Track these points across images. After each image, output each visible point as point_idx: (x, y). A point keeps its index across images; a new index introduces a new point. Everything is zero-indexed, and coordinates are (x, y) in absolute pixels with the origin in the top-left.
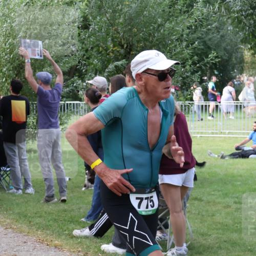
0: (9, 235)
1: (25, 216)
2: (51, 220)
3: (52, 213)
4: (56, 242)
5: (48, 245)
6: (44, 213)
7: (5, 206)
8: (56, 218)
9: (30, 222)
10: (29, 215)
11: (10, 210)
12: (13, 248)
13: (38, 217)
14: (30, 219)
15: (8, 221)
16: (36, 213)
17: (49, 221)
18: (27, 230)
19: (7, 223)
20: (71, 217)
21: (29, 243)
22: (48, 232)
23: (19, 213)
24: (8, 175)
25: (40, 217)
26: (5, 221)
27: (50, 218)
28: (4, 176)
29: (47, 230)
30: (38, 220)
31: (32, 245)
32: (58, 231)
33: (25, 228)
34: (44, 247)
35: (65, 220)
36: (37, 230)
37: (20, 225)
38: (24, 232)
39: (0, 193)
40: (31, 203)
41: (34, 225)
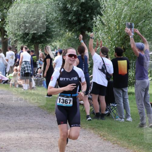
0: (116, 148)
1: (126, 136)
6: (138, 134)
7: (113, 129)
9: (129, 140)
10: (128, 135)
11: (116, 131)
13: (134, 137)
14: (129, 138)
15: (115, 139)
16: (133, 134)
17: (141, 140)
18: (127, 145)
19: (114, 140)
22: (141, 147)
23: (122, 134)
24: (115, 109)
25: (136, 137)
28: (113, 110)
29: (140, 145)
30: (134, 139)
32: (147, 147)
33: (126, 144)
36: (133, 146)
37: (122, 142)
38: (125, 147)
39: (110, 120)
40: (130, 128)
41: (132, 142)
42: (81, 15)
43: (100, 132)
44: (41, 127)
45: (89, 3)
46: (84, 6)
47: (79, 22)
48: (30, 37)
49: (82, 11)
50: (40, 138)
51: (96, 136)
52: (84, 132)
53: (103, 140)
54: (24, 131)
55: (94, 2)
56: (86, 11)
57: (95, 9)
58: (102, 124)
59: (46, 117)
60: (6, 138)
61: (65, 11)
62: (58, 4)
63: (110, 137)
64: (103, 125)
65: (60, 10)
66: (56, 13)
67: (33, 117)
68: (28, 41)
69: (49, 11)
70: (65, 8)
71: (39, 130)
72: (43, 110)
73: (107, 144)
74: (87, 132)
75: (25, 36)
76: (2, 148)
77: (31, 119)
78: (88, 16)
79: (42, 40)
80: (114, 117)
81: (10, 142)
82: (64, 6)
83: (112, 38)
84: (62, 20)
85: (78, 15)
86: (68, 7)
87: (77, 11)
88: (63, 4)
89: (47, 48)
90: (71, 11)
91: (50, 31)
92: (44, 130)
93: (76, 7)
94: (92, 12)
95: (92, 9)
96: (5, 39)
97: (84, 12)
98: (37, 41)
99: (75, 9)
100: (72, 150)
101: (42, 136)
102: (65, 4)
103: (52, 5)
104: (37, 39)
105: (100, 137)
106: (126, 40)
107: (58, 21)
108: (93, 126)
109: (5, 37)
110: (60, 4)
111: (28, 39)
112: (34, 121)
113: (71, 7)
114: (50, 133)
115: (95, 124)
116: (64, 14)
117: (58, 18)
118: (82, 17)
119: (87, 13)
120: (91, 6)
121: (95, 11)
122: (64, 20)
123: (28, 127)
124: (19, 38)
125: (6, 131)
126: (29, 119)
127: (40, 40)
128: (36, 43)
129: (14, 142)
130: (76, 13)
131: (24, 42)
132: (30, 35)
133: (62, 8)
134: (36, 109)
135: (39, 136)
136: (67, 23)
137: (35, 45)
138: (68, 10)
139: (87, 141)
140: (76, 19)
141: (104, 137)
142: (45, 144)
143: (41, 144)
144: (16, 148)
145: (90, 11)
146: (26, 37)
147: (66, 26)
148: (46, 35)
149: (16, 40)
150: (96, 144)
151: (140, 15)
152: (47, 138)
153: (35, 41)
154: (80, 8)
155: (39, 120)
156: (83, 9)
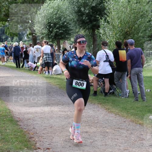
0: (117, 118)
1: (126, 109)
2: (139, 111)
3: (140, 108)
4: (140, 122)
5: (136, 123)
6: (135, 107)
7: (116, 104)
8: (141, 110)
9: (128, 112)
10: (128, 108)
11: (118, 106)
12: (118, 125)
13: (132, 109)
14: (128, 110)
15: (117, 111)
16: (131, 108)
17: (137, 112)
18: (126, 116)
19: (116, 112)
20: (149, 110)
21: (127, 122)
22: (137, 117)
23: (123, 107)
24: (118, 89)
26: (116, 111)
27: (138, 110)
28: (116, 89)
29: (136, 116)
30: (132, 111)
31: (128, 123)
32: (142, 117)
33: (125, 114)
34: (134, 124)
35: (146, 111)
36: (131, 116)
37: (123, 113)
38: (125, 117)
39: (114, 97)
40: (129, 102)
41: (130, 113)
42: (91, 16)
43: (106, 106)
44: (61, 103)
45: (98, 6)
46: (94, 9)
47: (91, 21)
48: (53, 34)
49: (93, 13)
50: (60, 111)
51: (103, 109)
52: (93, 106)
53: (107, 112)
54: (48, 106)
55: (101, 6)
56: (95, 13)
57: (103, 11)
58: (107, 100)
59: (65, 96)
60: (34, 111)
61: (79, 13)
62: (74, 8)
63: (113, 110)
64: (109, 101)
65: (75, 12)
66: (72, 15)
67: (55, 96)
68: (52, 38)
69: (67, 14)
70: (79, 11)
71: (59, 105)
72: (63, 91)
73: (111, 115)
74: (96, 107)
75: (49, 34)
76: (30, 119)
77: (53, 97)
78: (97, 16)
79: (63, 36)
80: (118, 95)
81: (36, 115)
82: (79, 9)
83: (116, 34)
84: (78, 20)
85: (90, 16)
86: (82, 10)
87: (89, 13)
88: (78, 8)
89: (65, 43)
90: (84, 13)
91: (68, 29)
92: (63, 105)
93: (88, 10)
94: (100, 13)
95: (100, 12)
96: (34, 36)
97: (94, 14)
98: (59, 37)
99: (87, 12)
100: (83, 120)
101: (61, 110)
102: (79, 8)
103: (69, 9)
104: (58, 35)
105: (106, 110)
106: (127, 35)
107: (74, 21)
108: (101, 102)
109: (34, 35)
110: (75, 7)
111: (52, 36)
112: (55, 98)
113: (84, 10)
114: (67, 108)
115: (102, 100)
116: (79, 15)
117: (74, 19)
118: (93, 18)
119: (97, 14)
120: (100, 9)
121: (103, 12)
122: (79, 20)
123: (50, 103)
124: (45, 35)
125: (34, 106)
126: (52, 97)
127: (61, 36)
128: (58, 38)
129: (39, 115)
130: (88, 15)
131: (49, 38)
132: (53, 33)
133: (77, 11)
134: (57, 89)
135: (59, 110)
136: (81, 23)
137: (58, 40)
138: (82, 12)
139: (95, 114)
140: (88, 19)
141: (109, 110)
142: (63, 116)
143: (60, 116)
144: (40, 119)
145: (99, 13)
146: (51, 34)
147: (81, 25)
148: (65, 33)
149: (43, 36)
150: (102, 116)
151: (137, 15)
152: (65, 112)
153: (57, 37)
154: (91, 10)
155: (59, 98)
156: (94, 11)
